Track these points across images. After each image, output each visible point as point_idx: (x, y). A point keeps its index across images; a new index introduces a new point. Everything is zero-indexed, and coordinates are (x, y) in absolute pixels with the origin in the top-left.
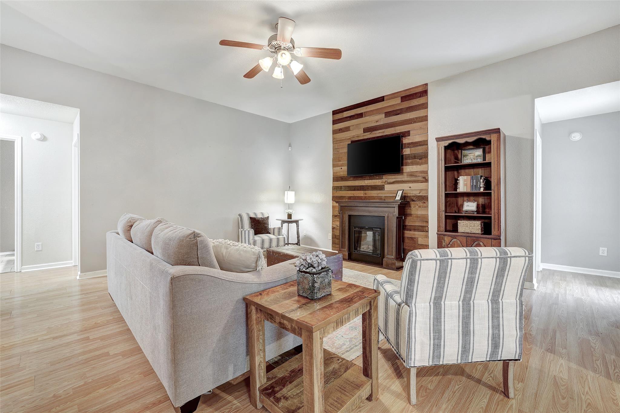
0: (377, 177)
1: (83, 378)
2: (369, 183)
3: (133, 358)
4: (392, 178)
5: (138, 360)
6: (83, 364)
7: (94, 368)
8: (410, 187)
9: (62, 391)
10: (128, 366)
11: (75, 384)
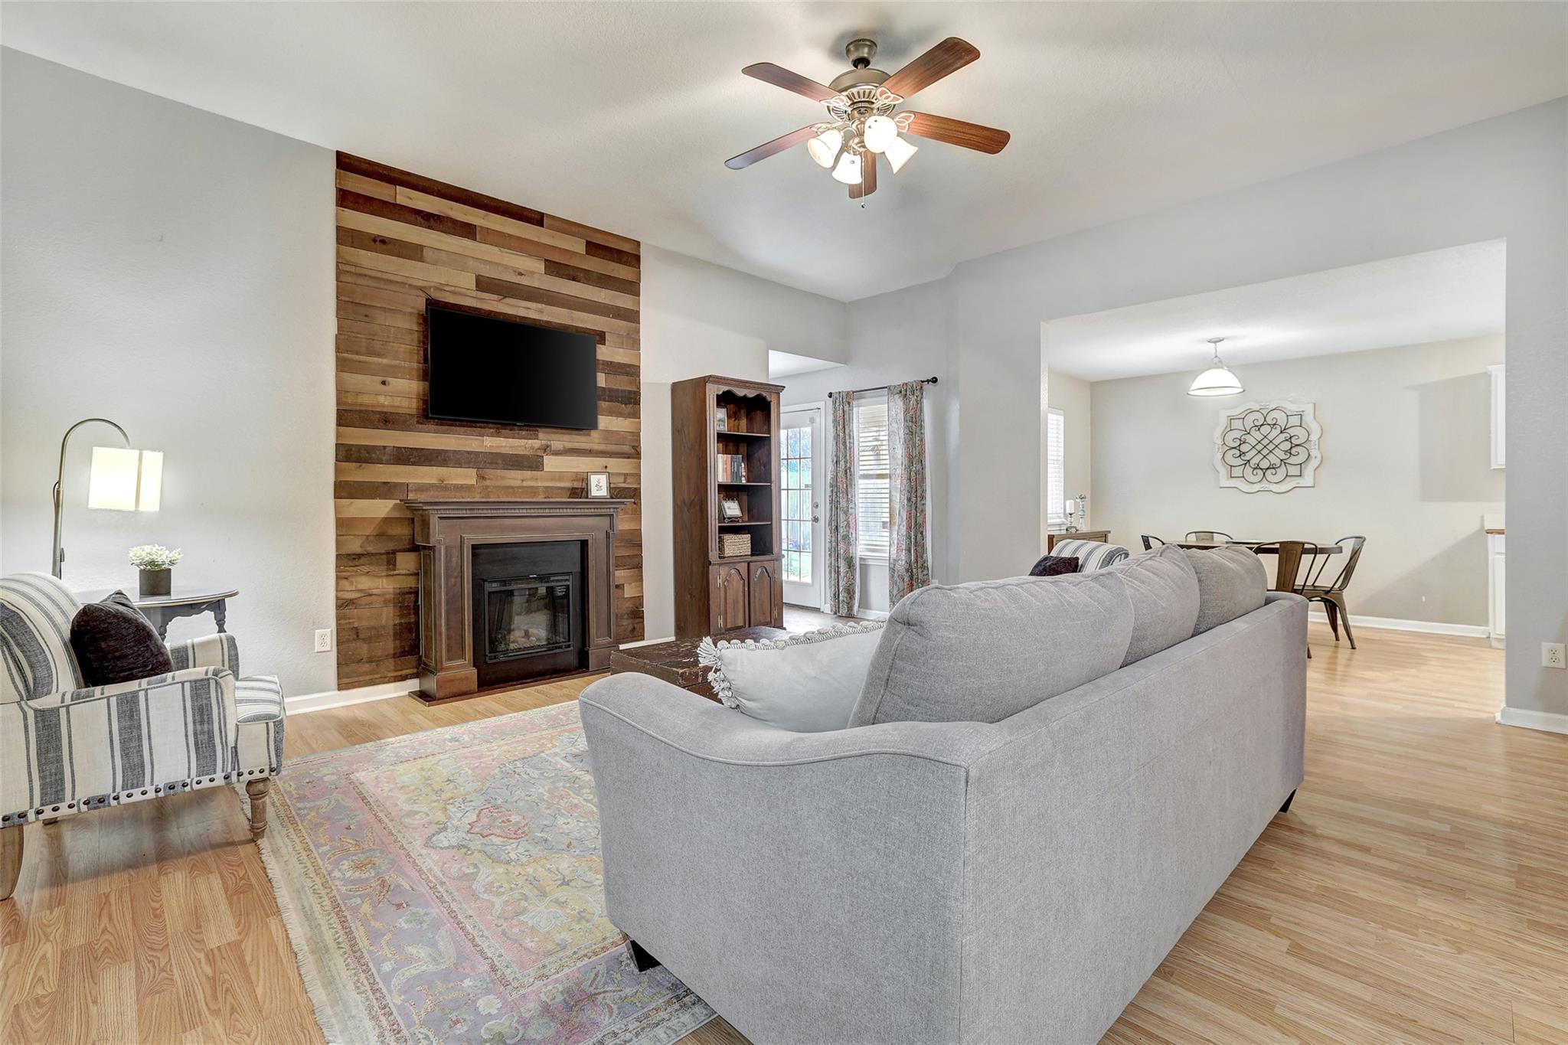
0: (524, 433)
1: (1386, 941)
2: (496, 447)
3: (1252, 900)
4: (560, 440)
5: (1250, 889)
6: (1370, 973)
7: (1349, 944)
8: (606, 467)
9: (1439, 948)
10: (1279, 894)
11: (1407, 941)
